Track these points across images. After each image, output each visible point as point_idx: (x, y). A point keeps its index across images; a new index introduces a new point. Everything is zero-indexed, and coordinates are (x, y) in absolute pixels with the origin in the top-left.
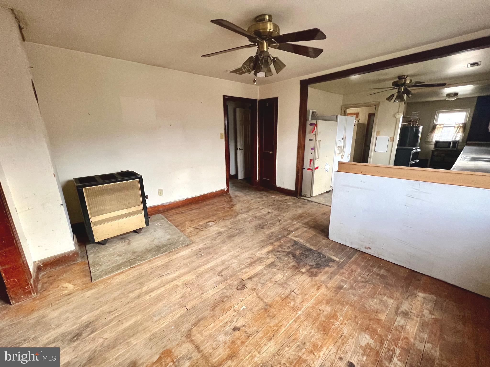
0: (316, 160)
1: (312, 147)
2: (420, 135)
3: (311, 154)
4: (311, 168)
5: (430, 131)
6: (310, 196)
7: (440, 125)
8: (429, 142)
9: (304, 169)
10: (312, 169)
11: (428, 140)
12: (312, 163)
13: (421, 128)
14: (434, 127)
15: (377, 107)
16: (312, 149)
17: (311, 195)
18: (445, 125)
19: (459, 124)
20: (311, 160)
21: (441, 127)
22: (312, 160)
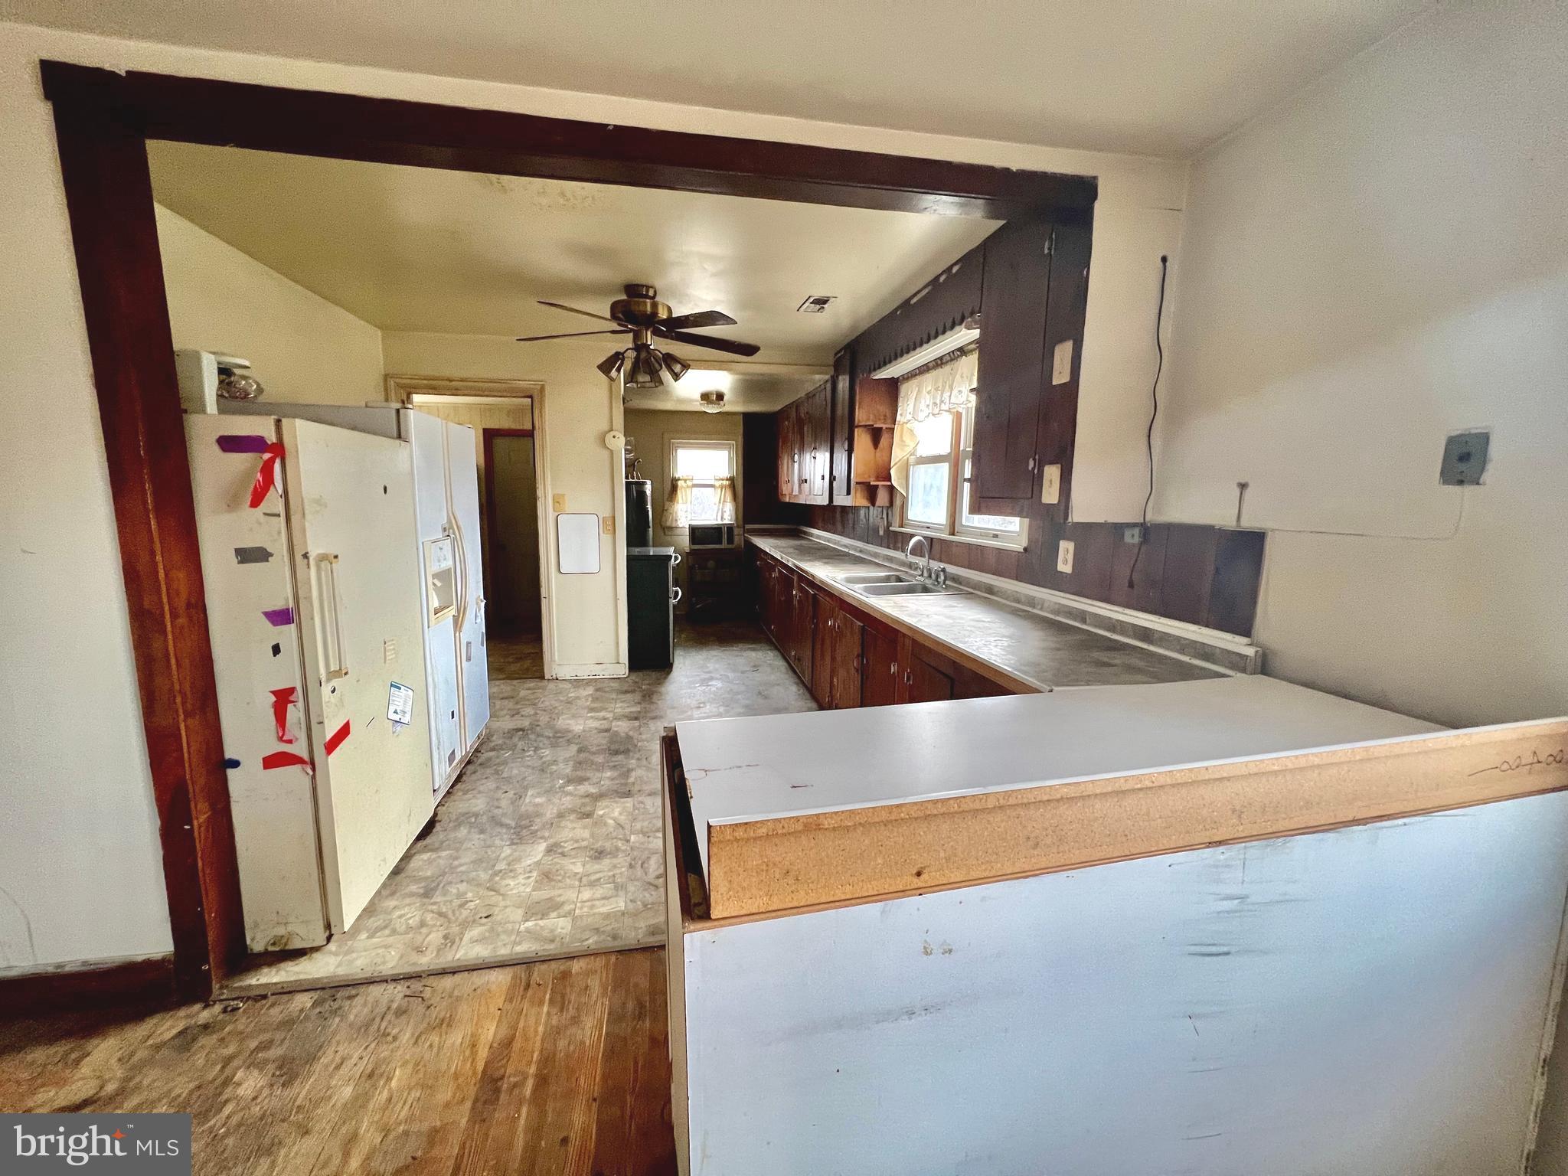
0: (326, 690)
1: (278, 605)
2: (649, 507)
3: (276, 650)
4: (299, 749)
5: (666, 496)
6: (320, 938)
7: (685, 480)
8: (671, 528)
9: (235, 764)
10: (305, 756)
11: (668, 524)
12: (294, 713)
13: (648, 488)
14: (674, 488)
15: (536, 400)
16: (281, 617)
17: (328, 926)
18: (695, 482)
19: (723, 480)
20: (283, 699)
21: (688, 487)
22: (291, 690)
